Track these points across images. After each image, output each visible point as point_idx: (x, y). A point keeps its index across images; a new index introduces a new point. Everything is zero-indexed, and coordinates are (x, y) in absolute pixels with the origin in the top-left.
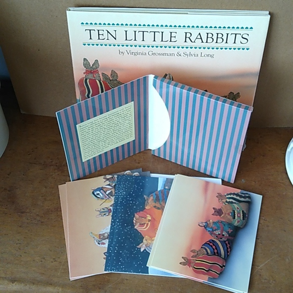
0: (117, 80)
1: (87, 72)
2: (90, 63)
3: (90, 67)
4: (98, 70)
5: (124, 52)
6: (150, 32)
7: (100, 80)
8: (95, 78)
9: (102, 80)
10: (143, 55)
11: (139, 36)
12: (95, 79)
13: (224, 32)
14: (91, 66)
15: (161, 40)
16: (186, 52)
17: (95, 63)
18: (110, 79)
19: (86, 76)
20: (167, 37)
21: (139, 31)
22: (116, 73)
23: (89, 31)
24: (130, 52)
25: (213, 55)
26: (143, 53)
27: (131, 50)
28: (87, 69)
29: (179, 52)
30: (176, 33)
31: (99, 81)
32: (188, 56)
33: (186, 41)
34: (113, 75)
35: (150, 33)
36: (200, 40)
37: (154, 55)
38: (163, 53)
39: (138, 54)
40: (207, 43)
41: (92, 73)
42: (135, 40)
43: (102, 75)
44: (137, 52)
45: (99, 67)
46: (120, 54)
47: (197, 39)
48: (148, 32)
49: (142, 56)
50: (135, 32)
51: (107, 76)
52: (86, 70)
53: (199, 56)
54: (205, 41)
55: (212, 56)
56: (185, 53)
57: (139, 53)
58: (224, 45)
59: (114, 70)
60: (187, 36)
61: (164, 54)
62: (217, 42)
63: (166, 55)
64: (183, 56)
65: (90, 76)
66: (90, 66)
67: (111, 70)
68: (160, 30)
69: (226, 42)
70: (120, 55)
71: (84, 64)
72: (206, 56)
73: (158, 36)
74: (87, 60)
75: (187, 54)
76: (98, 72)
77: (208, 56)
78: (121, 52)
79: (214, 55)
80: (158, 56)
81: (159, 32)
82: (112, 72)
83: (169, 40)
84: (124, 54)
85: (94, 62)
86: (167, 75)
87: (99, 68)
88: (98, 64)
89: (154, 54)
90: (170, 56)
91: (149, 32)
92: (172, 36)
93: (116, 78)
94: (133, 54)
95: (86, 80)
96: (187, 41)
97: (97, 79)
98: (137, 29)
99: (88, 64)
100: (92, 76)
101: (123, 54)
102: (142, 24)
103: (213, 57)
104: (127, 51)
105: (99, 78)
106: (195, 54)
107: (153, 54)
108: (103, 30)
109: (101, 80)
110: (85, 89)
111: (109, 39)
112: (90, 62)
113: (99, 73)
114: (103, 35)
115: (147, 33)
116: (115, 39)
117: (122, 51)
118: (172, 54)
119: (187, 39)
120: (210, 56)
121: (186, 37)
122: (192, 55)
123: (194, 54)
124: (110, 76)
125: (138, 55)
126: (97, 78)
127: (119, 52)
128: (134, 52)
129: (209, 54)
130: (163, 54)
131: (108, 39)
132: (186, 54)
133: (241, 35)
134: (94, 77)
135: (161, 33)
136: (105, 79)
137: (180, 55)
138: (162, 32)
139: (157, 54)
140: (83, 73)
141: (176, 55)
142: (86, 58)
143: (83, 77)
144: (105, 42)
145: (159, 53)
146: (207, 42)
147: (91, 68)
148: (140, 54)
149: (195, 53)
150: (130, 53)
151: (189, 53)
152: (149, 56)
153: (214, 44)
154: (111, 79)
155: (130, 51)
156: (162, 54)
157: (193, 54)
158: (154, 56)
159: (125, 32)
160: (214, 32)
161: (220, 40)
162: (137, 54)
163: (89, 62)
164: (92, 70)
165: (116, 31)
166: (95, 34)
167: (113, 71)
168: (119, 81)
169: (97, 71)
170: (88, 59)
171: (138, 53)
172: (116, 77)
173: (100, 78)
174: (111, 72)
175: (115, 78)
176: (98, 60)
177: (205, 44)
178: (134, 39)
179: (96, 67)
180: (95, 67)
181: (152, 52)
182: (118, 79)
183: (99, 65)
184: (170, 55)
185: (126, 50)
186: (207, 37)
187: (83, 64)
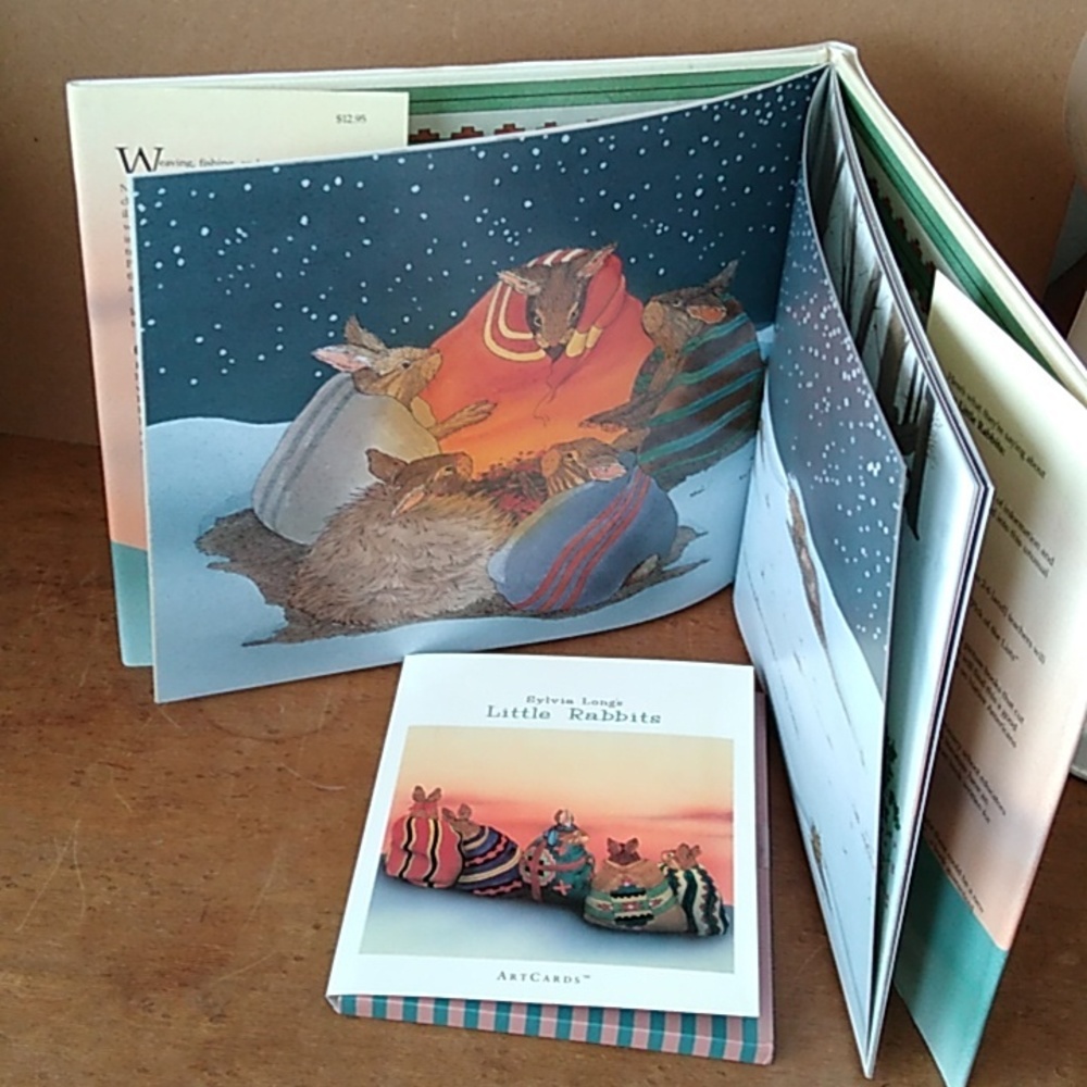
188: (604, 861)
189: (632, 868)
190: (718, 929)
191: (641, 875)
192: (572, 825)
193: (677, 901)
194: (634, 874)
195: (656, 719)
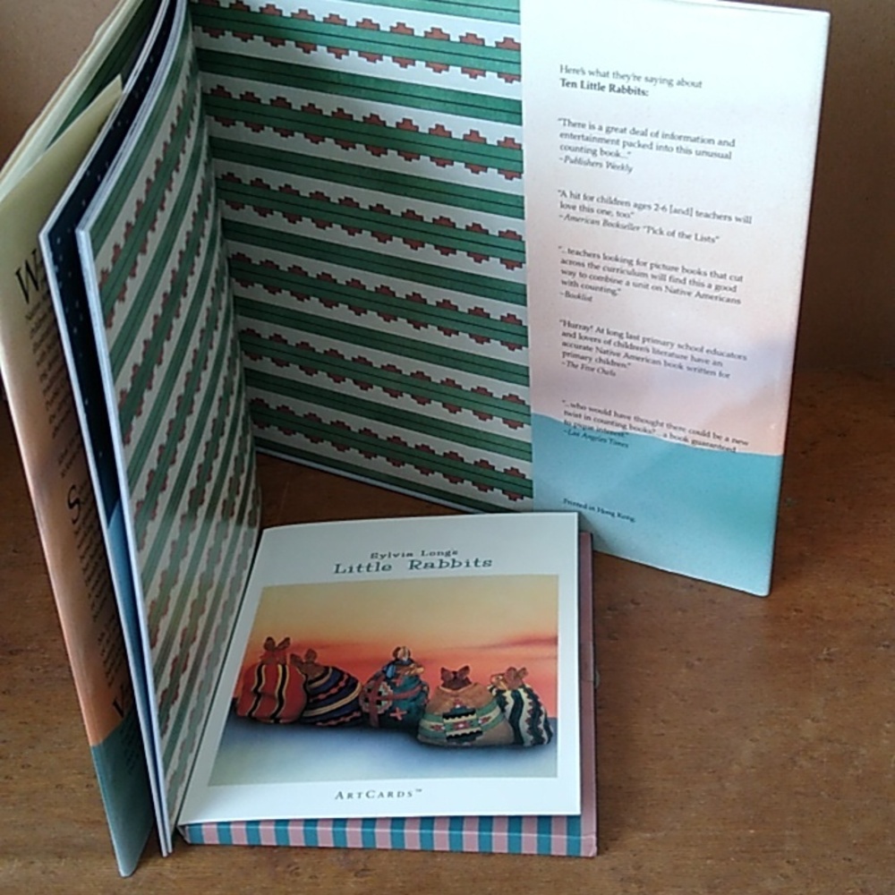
188: (438, 688)
189: (463, 692)
190: (543, 739)
191: (471, 698)
192: (409, 659)
193: (504, 717)
194: (465, 696)
195: (487, 563)
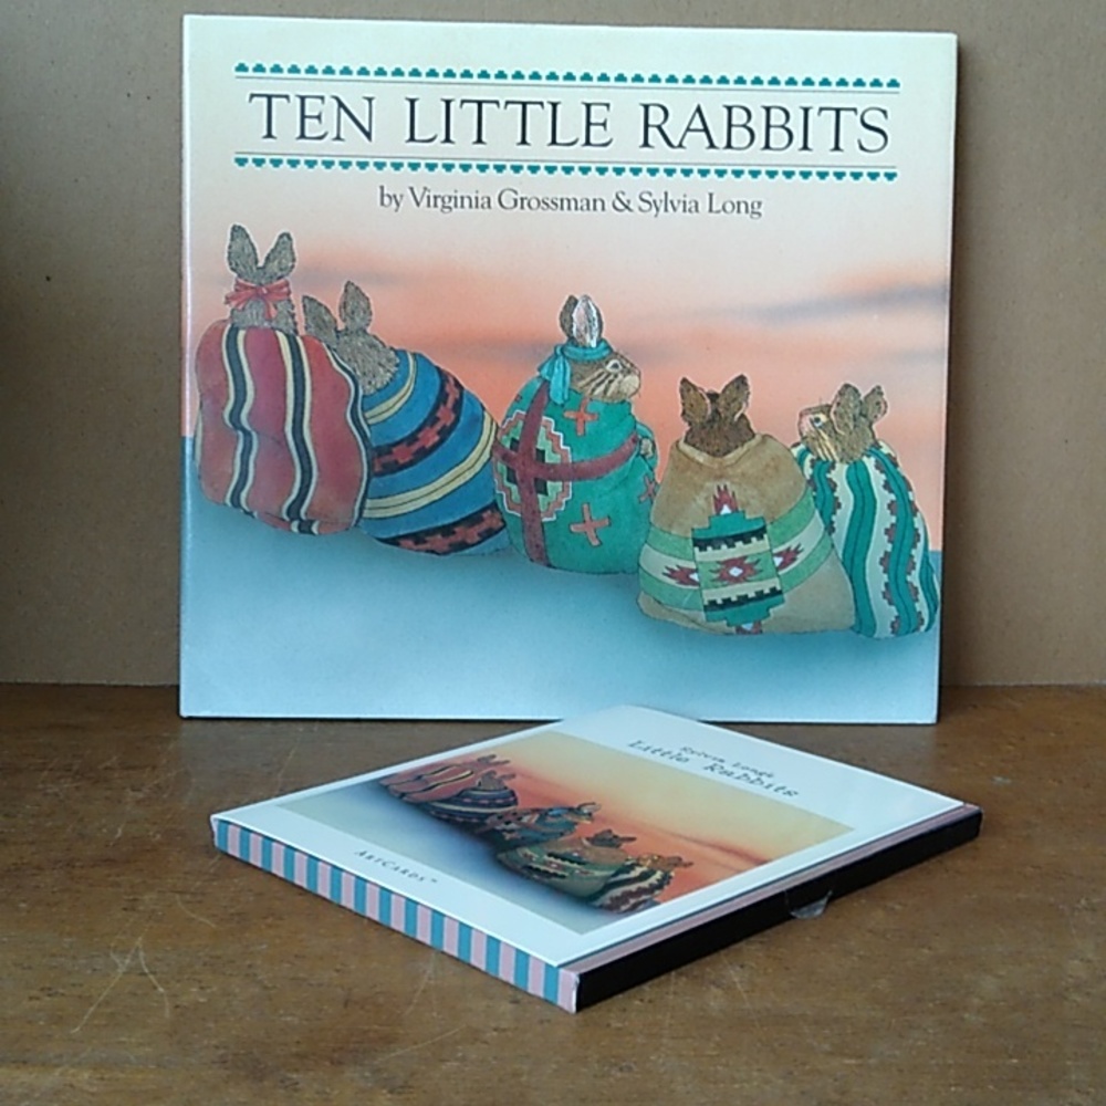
0: (365, 332)
1: (240, 295)
2: (258, 252)
3: (254, 268)
4: (287, 284)
5: (401, 196)
6: (507, 103)
7: (292, 332)
8: (274, 324)
9: (302, 332)
10: (477, 206)
11: (464, 119)
12: (273, 329)
13: (794, 100)
14: (261, 264)
15: (550, 140)
16: (650, 194)
17: (279, 249)
18: (336, 329)
19: (235, 312)
20: (571, 126)
21: (463, 102)
22: (363, 295)
23: (265, 100)
24: (427, 193)
25: (756, 205)
26: (477, 198)
27: (429, 187)
28: (241, 281)
29: (623, 193)
30: (608, 105)
31: (287, 336)
32: (657, 209)
33: (646, 144)
34: (349, 309)
35: (506, 107)
36: (703, 135)
37: (522, 207)
38: (559, 197)
39: (456, 206)
40: (729, 151)
41: (263, 297)
42: (447, 140)
43: (304, 306)
44: (453, 194)
45: (293, 267)
46: (382, 203)
47: (689, 134)
48: (497, 102)
49: (474, 210)
50: (448, 103)
51: (323, 311)
52: (238, 284)
53: (703, 208)
54: (720, 141)
55: (753, 210)
56: (646, 197)
57: (462, 198)
58: (794, 157)
59: (356, 284)
60: (651, 122)
61: (562, 200)
62: (767, 146)
63: (569, 208)
64: (640, 209)
65: (253, 315)
66: (256, 262)
67: (344, 283)
68: (547, 93)
69: (805, 147)
70: (382, 208)
71: (230, 253)
72: (729, 207)
73: (539, 119)
74: (247, 236)
75: (655, 202)
76: (289, 293)
77: (739, 211)
78: (389, 196)
79: (759, 204)
80: (540, 210)
81: (541, 104)
82: (346, 291)
83: (583, 140)
84: (402, 205)
85: (272, 246)
86: (576, 302)
87: (294, 270)
88: (293, 253)
89: (521, 202)
90: (587, 212)
91: (502, 104)
92: (593, 120)
93: (363, 324)
94: (439, 202)
95: (234, 331)
96: (650, 142)
97: (281, 330)
98: (456, 91)
99: (249, 255)
100: (261, 312)
101: (398, 204)
102: (475, 72)
103: (759, 214)
104: (412, 189)
105: (290, 320)
106: (685, 202)
107: (519, 202)
108: (322, 98)
109: (296, 332)
110: (226, 379)
111: (342, 136)
112: (256, 245)
113: (292, 296)
114: (319, 117)
115: (494, 106)
116: (368, 135)
117: (391, 194)
118: (595, 201)
119: (653, 132)
120: (747, 211)
121: (647, 126)
122: (676, 203)
123: (682, 199)
124: (335, 313)
125: (459, 210)
126: (282, 326)
127: (382, 196)
128: (442, 194)
129: (741, 199)
130: (559, 203)
131: (338, 138)
132: (651, 200)
133: (860, 112)
134: (270, 320)
135: (549, 108)
136: (318, 326)
137: (627, 207)
138: (554, 105)
139: (534, 203)
140: (223, 300)
141: (608, 206)
142: (243, 226)
143: (222, 318)
144: (328, 148)
145: (540, 199)
146: (729, 146)
147: (261, 272)
148: (466, 202)
149: (685, 196)
150: (425, 200)
151: (663, 197)
152: (502, 210)
153: (756, 156)
154: (341, 326)
155: (425, 189)
156: (553, 202)
157: (679, 202)
158: (522, 211)
159: (408, 104)
160: (756, 100)
161: (779, 136)
162: (452, 204)
163: (252, 245)
164: (263, 282)
165: (374, 102)
166: (286, 114)
167: (351, 289)
168: (375, 337)
169: (285, 290)
170: (248, 232)
171: (456, 198)
172: (362, 314)
173: (295, 324)
174: (343, 289)
175: (358, 320)
176: (292, 235)
177: (721, 157)
178: (442, 136)
179: (281, 270)
180: (276, 270)
181: (513, 195)
182: (371, 324)
183: (294, 260)
184: (588, 208)
185: (411, 185)
186: (730, 125)
187: (226, 255)
